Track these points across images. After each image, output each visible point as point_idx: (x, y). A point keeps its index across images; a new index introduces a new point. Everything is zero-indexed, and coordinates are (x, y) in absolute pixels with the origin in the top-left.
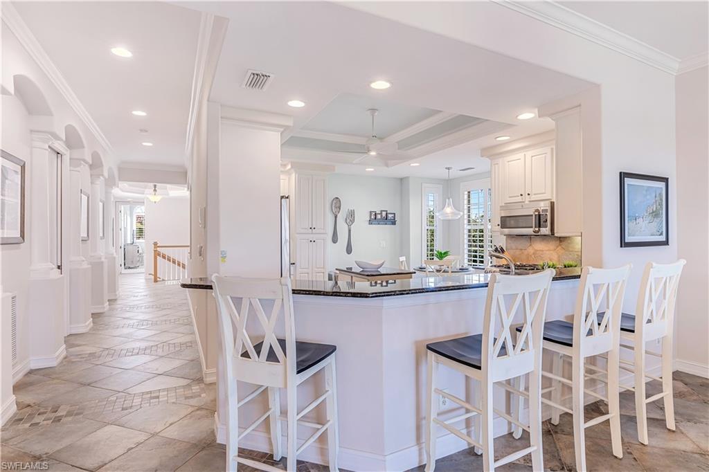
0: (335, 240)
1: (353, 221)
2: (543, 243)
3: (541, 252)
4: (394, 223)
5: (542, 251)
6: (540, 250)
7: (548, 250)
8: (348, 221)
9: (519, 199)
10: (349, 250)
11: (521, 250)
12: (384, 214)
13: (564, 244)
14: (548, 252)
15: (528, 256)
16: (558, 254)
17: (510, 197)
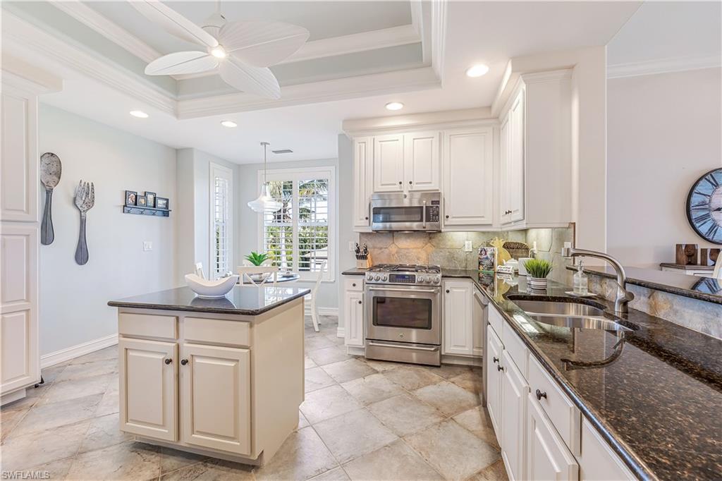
0: (47, 236)
1: (90, 204)
2: (408, 240)
3: (406, 251)
4: (166, 213)
5: (408, 249)
6: (405, 249)
7: (413, 249)
8: (79, 203)
9: (397, 188)
10: (82, 256)
11: (381, 248)
12: (150, 197)
13: (434, 241)
14: (414, 250)
15: (390, 255)
16: (426, 251)
17: (382, 185)
